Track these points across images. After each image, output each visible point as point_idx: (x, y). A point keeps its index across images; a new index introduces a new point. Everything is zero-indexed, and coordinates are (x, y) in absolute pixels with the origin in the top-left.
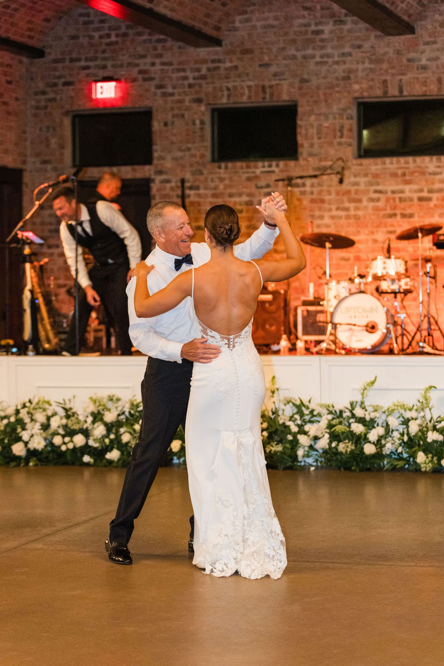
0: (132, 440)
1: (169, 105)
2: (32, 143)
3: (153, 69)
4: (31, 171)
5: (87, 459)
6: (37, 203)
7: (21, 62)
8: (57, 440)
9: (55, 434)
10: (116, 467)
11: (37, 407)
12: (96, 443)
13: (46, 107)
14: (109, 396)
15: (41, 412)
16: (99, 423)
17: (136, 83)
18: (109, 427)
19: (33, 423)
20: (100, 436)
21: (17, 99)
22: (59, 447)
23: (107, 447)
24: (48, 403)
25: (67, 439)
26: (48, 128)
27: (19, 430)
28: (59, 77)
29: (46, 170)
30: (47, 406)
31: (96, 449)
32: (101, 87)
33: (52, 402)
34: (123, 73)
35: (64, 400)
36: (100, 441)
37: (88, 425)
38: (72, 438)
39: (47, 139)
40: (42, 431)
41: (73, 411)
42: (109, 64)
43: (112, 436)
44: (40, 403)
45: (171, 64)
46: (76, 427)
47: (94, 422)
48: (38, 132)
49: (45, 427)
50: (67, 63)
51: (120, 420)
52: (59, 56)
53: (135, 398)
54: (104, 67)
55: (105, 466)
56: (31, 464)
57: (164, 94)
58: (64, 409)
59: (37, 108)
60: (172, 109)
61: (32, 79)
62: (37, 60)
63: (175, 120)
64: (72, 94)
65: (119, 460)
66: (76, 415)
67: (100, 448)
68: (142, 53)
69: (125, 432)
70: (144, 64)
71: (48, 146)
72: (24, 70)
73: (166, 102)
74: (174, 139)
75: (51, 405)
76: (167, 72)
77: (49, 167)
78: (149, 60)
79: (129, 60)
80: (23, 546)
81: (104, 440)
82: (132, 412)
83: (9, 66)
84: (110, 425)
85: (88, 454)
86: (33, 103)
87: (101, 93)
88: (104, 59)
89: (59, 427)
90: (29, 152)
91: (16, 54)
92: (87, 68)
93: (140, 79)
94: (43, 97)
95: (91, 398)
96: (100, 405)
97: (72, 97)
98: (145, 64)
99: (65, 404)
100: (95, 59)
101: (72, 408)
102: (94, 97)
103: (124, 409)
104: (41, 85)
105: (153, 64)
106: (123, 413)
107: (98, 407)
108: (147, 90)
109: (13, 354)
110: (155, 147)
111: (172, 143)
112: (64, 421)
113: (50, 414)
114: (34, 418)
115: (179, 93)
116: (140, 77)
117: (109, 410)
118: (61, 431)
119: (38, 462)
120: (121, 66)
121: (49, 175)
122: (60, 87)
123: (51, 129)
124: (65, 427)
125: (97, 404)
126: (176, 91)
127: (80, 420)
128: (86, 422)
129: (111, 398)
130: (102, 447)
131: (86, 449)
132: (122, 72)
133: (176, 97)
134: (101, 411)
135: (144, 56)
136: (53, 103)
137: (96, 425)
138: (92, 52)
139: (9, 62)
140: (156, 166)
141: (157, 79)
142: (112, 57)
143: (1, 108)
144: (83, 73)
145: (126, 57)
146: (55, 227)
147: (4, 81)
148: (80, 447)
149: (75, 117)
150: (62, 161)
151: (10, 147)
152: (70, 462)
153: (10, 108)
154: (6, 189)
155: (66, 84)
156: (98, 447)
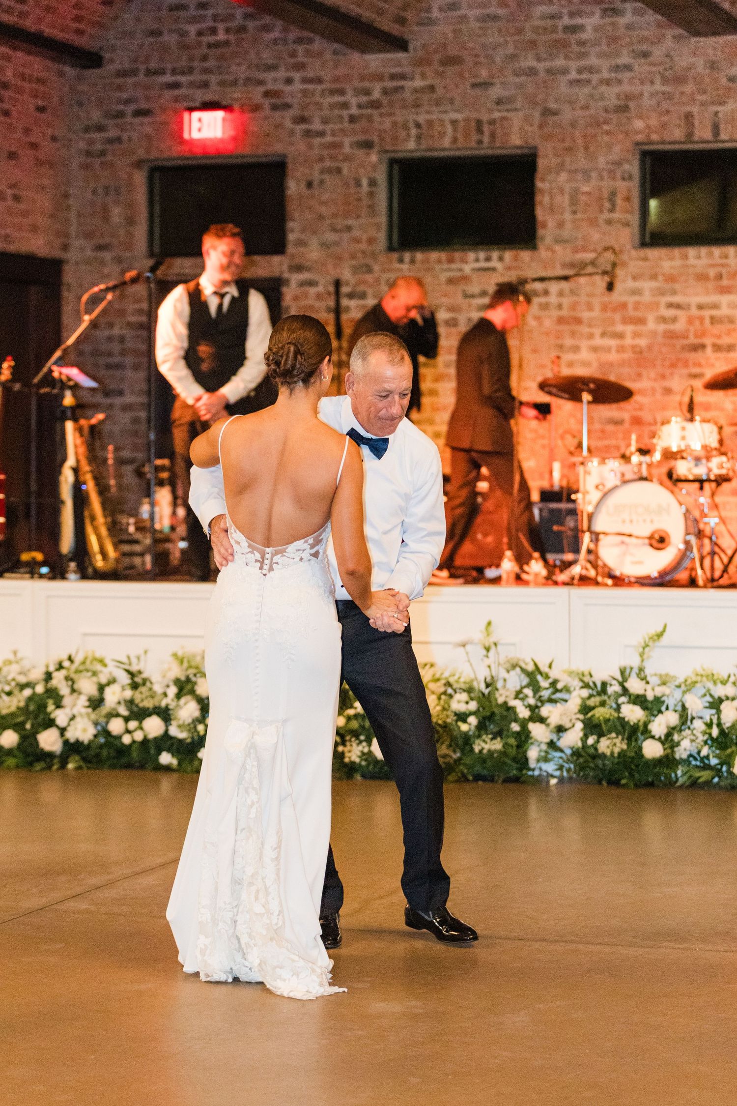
1: (316, 152)
2: (80, 215)
3: (288, 89)
4: (77, 264)
5: (166, 758)
6: (87, 318)
7: (61, 74)
8: (116, 726)
9: (112, 714)
11: (81, 668)
12: (182, 731)
13: (103, 153)
15: (89, 678)
16: (189, 697)
17: (258, 114)
19: (75, 695)
20: (190, 720)
21: (54, 139)
22: (119, 737)
23: (200, 738)
24: (102, 662)
25: (132, 725)
26: (107, 188)
27: (51, 707)
28: (128, 102)
29: (102, 262)
30: (98, 667)
31: (181, 741)
32: (200, 120)
33: (108, 661)
34: (236, 95)
35: (129, 657)
36: (188, 728)
37: (169, 700)
38: (141, 723)
39: (105, 210)
40: (90, 710)
41: (144, 675)
44: (88, 662)
45: (319, 81)
46: (149, 704)
47: (178, 696)
48: (89, 196)
49: (96, 703)
50: (141, 77)
52: (127, 66)
54: (205, 85)
56: (70, 766)
57: (308, 134)
58: (128, 672)
59: (88, 154)
60: (321, 159)
61: (80, 104)
62: (88, 72)
63: (326, 177)
64: (149, 130)
66: (148, 684)
67: (189, 741)
68: (270, 61)
70: (273, 80)
71: (106, 219)
72: (66, 88)
73: (310, 147)
74: (323, 210)
75: (105, 666)
76: (313, 93)
77: (107, 256)
78: (282, 74)
79: (249, 74)
80: (55, 906)
81: (195, 727)
83: (41, 81)
85: (168, 750)
86: (82, 145)
87: (200, 130)
88: (207, 71)
89: (119, 703)
90: (73, 229)
91: (53, 59)
92: (176, 86)
93: (267, 106)
94: (98, 136)
95: (175, 655)
96: (190, 667)
97: (148, 137)
98: (275, 80)
99: (130, 664)
100: (190, 70)
101: (142, 670)
102: (186, 136)
104: (96, 116)
105: (289, 81)
107: (187, 670)
108: (278, 126)
109: (41, 576)
110: (290, 225)
111: (321, 217)
112: (128, 694)
113: (104, 680)
114: (76, 687)
115: (333, 130)
116: (266, 103)
118: (123, 711)
119: (82, 764)
120: (235, 83)
121: (106, 271)
123: (112, 191)
124: (130, 703)
125: (185, 664)
126: (328, 128)
127: (155, 692)
128: (165, 695)
130: (193, 738)
131: (165, 742)
132: (236, 94)
133: (328, 139)
134: (191, 676)
135: (274, 68)
136: (117, 146)
137: (183, 700)
138: (184, 58)
139: (42, 75)
140: (292, 256)
141: (296, 106)
142: (219, 67)
143: (27, 154)
144: (168, 94)
145: (243, 68)
146: (116, 359)
147: (32, 108)
148: (155, 739)
149: (153, 170)
150: (129, 246)
151: (42, 221)
152: (137, 764)
153: (42, 155)
154: (34, 294)
155: (139, 113)
156: (185, 739)
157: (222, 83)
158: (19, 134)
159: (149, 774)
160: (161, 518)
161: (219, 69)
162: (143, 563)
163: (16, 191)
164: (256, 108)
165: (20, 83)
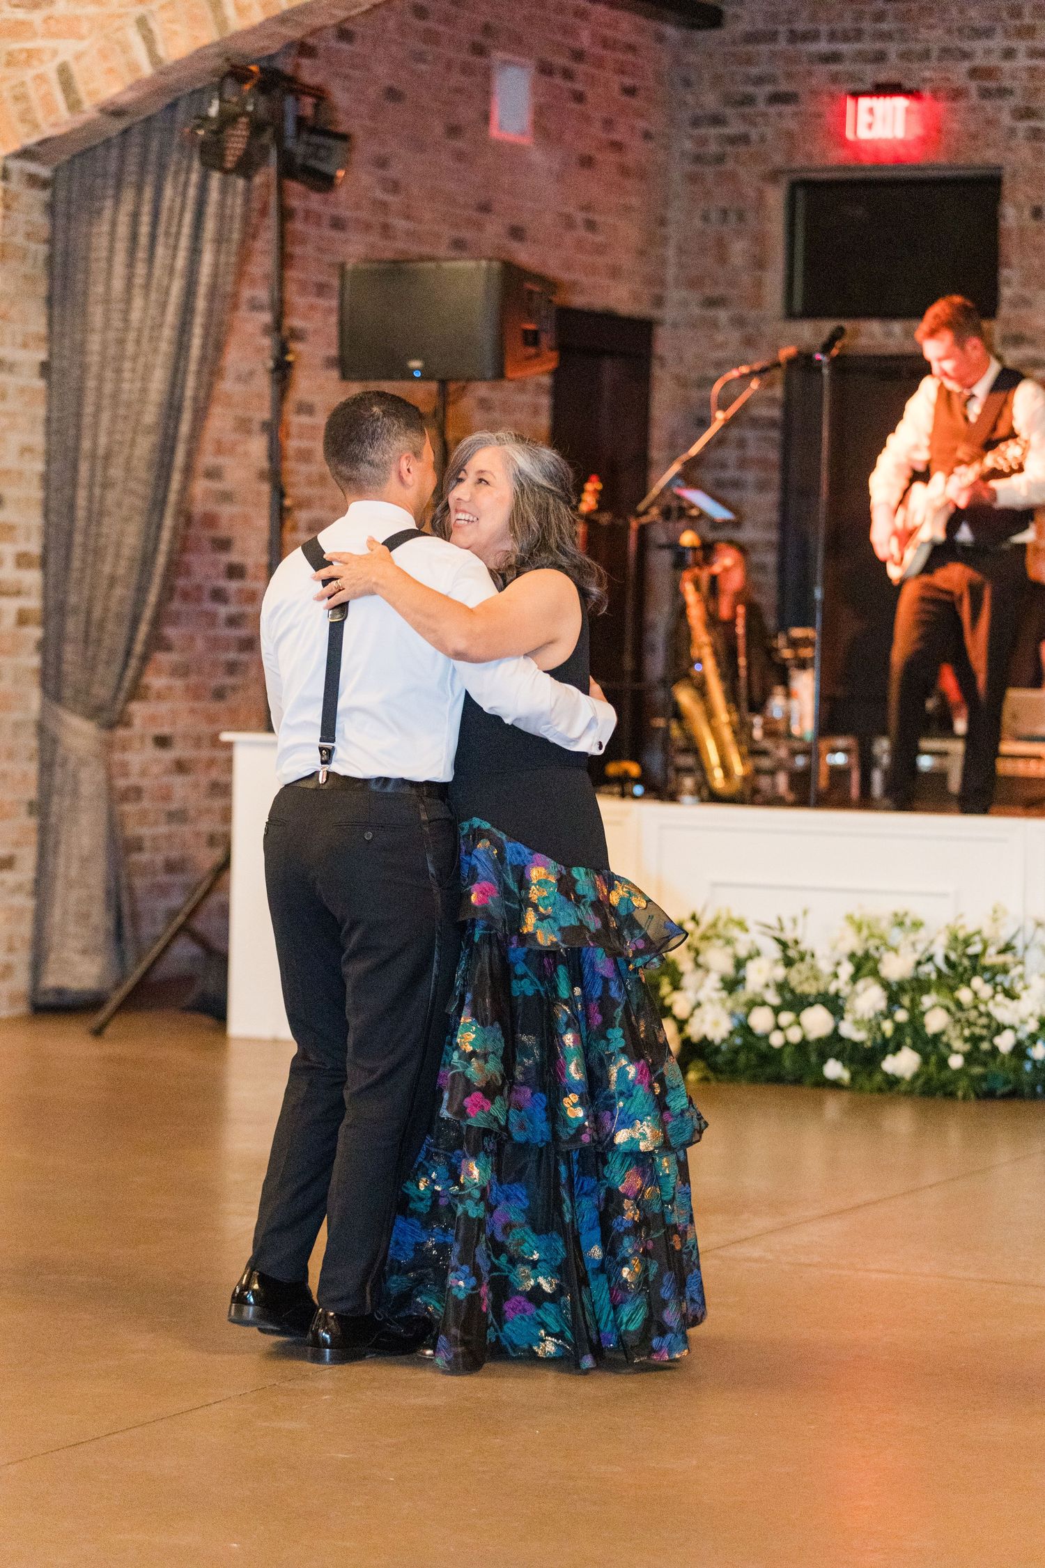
0: (951, 1028)
2: (681, 251)
3: (1006, 65)
4: (675, 326)
5: (834, 1069)
6: (721, 416)
8: (761, 1020)
9: (753, 1004)
10: (909, 1093)
11: (710, 933)
12: (859, 1030)
13: (720, 159)
14: (896, 915)
15: (721, 948)
16: (870, 981)
17: (962, 104)
18: (894, 993)
19: (700, 973)
20: (872, 1014)
21: (647, 136)
22: (766, 1037)
23: (886, 1041)
24: (741, 925)
25: (786, 1018)
26: (725, 212)
27: (665, 988)
28: (760, 81)
29: (714, 324)
30: (735, 932)
31: (856, 1045)
32: (871, 111)
33: (749, 923)
34: (927, 74)
35: (780, 920)
36: (868, 1026)
37: (841, 984)
38: (798, 1015)
39: (721, 246)
40: (724, 994)
41: (802, 947)
42: (893, 49)
43: (901, 1016)
44: (720, 925)
46: (810, 988)
47: (855, 978)
48: (698, 223)
49: (732, 984)
50: (782, 44)
51: (922, 977)
52: (760, 25)
53: (961, 922)
54: (880, 57)
55: (880, 1090)
56: (694, 1074)
57: (1036, 135)
58: (779, 941)
59: (698, 159)
61: (687, 83)
62: (700, 35)
64: (792, 125)
65: (916, 1076)
66: (808, 958)
67: (869, 1044)
68: (982, 23)
69: (933, 1007)
70: (985, 51)
71: (722, 259)
72: (666, 60)
73: (1039, 155)
75: (747, 930)
77: (723, 315)
78: (998, 42)
79: (948, 42)
80: (718, 1252)
81: (879, 1025)
82: (953, 956)
83: (631, 48)
84: (895, 988)
85: (837, 1058)
86: (688, 145)
87: (870, 126)
88: (881, 36)
89: (767, 986)
90: (671, 272)
91: (648, 16)
92: (834, 58)
93: (974, 92)
94: (713, 131)
95: (850, 918)
96: (872, 936)
97: (790, 135)
98: (988, 52)
99: (782, 929)
100: (858, 35)
101: (799, 940)
102: (849, 135)
103: (933, 950)
104: (710, 101)
105: (1009, 54)
106: (930, 959)
107: (867, 940)
108: (991, 122)
109: (635, 797)
110: (1005, 273)
112: (780, 973)
113: (743, 953)
114: (701, 959)
116: (973, 86)
117: (895, 950)
118: (773, 998)
119: (711, 1075)
120: (925, 55)
121: (720, 338)
122: (761, 106)
123: (732, 217)
124: (782, 987)
125: (865, 932)
127: (818, 971)
128: (836, 976)
129: (900, 920)
130: (875, 1039)
131: (834, 1045)
132: (927, 72)
134: (872, 951)
135: (987, 33)
136: (742, 149)
137: (861, 984)
138: (848, 16)
139: (633, 38)
140: (1007, 322)
141: (1019, 92)
142: (902, 32)
143: (608, 159)
144: (823, 70)
145: (939, 32)
146: (731, 474)
147: (616, 88)
148: (819, 1040)
149: (794, 186)
150: (757, 301)
151: (626, 261)
152: (790, 1078)
153: (630, 159)
154: (610, 371)
155: (776, 98)
156: (862, 1043)
157: (905, 56)
158: (596, 129)
159: (806, 1090)
160: (801, 719)
161: (903, 35)
162: (774, 786)
163: (590, 216)
164: (957, 94)
165: (598, 51)
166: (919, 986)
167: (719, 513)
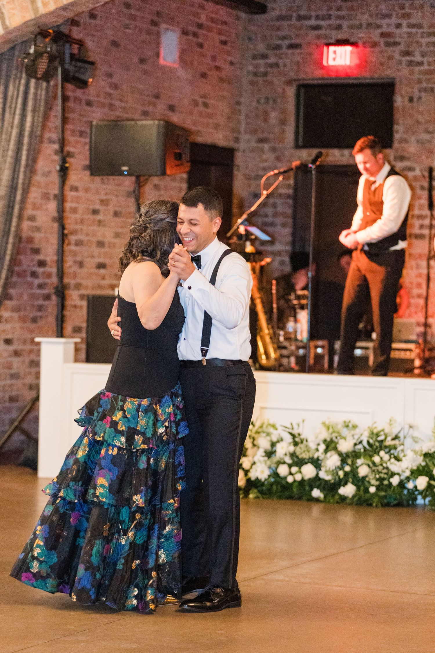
0: (370, 474)
1: (416, 77)
2: (247, 116)
3: (398, 31)
4: (244, 151)
5: (316, 493)
6: (265, 192)
7: (238, 18)
8: (283, 470)
9: (280, 462)
10: (351, 504)
11: (260, 430)
12: (328, 475)
13: (265, 74)
14: (345, 422)
15: (265, 437)
16: (333, 452)
17: (376, 49)
18: (344, 458)
19: (255, 448)
20: (334, 468)
21: (232, 63)
22: (285, 478)
23: (340, 480)
24: (274, 426)
25: (294, 469)
26: (267, 99)
28: (284, 38)
29: (262, 151)
30: (271, 430)
31: (326, 482)
32: (335, 52)
33: (278, 426)
35: (292, 424)
36: (332, 473)
37: (320, 454)
38: (300, 468)
39: (266, 114)
40: (266, 458)
41: (302, 437)
42: (345, 24)
43: (347, 468)
44: (264, 426)
45: (420, 26)
46: (305, 456)
47: (326, 451)
48: (255, 103)
49: (270, 454)
50: (294, 21)
51: (357, 451)
52: (284, 13)
53: (375, 425)
54: (339, 27)
55: (338, 503)
56: (251, 496)
57: (411, 63)
58: (291, 434)
59: (255, 74)
60: (420, 81)
61: (250, 39)
62: (256, 17)
63: (423, 94)
64: (297, 58)
65: (354, 496)
66: (305, 442)
67: (332, 481)
68: (385, 12)
69: (362, 464)
70: (387, 25)
71: (266, 121)
72: (241, 28)
73: (412, 72)
74: (420, 118)
75: (276, 429)
76: (415, 35)
77: (266, 146)
78: (394, 21)
79: (370, 20)
81: (337, 473)
82: (371, 441)
83: (225, 23)
84: (344, 455)
85: (318, 488)
86: (250, 68)
87: (334, 59)
88: (340, 18)
89: (286, 454)
90: (243, 127)
92: (317, 28)
93: (382, 44)
94: (262, 62)
95: (324, 424)
97: (298, 63)
98: (389, 25)
99: (293, 429)
100: (329, 17)
101: (301, 433)
102: (325, 63)
103: (362, 438)
104: (261, 47)
105: (398, 26)
106: (361, 442)
107: (332, 433)
108: (390, 58)
110: (396, 127)
111: (419, 123)
112: (292, 448)
113: (275, 439)
114: (255, 442)
115: (428, 61)
116: (382, 41)
117: (345, 438)
118: (288, 460)
119: (259, 495)
120: (360, 27)
121: (265, 157)
122: (284, 50)
123: (271, 101)
124: (293, 455)
125: (331, 430)
126: (425, 60)
127: (309, 448)
128: (317, 450)
129: (347, 424)
130: (335, 480)
131: (317, 481)
132: (360, 35)
133: (425, 67)
134: (334, 439)
135: (389, 16)
136: (275, 69)
137: (329, 454)
138: (325, 8)
139: (225, 18)
140: (397, 150)
141: (403, 44)
142: (349, 15)
143: (213, 74)
144: (313, 34)
145: (366, 16)
146: (270, 219)
147: (217, 41)
148: (310, 479)
149: (299, 87)
150: (282, 140)
151: (222, 121)
152: (296, 497)
153: (223, 75)
154: (214, 172)
155: (292, 46)
156: (330, 481)
157: (351, 27)
158: (209, 61)
159: (304, 503)
160: (301, 332)
161: (350, 17)
162: (289, 363)
163: (206, 100)
164: (375, 44)
165: (210, 24)
166: (356, 455)
167: (264, 237)
